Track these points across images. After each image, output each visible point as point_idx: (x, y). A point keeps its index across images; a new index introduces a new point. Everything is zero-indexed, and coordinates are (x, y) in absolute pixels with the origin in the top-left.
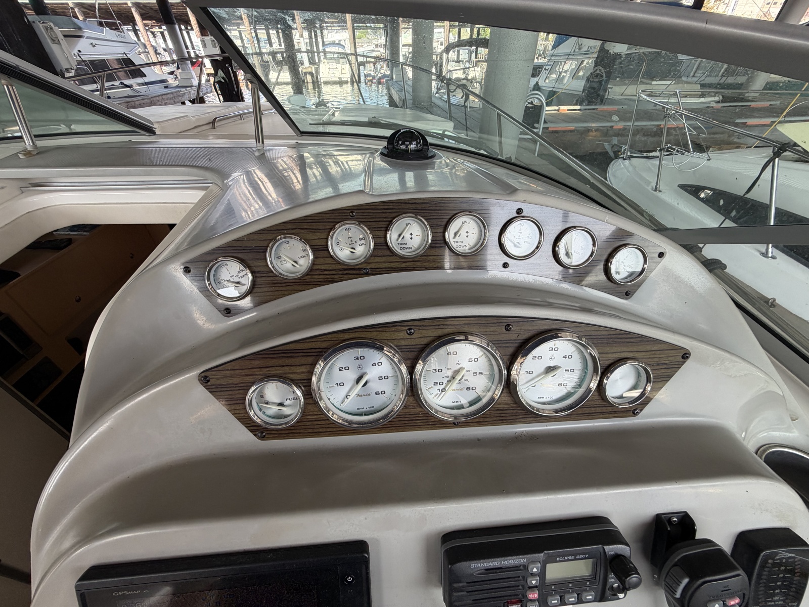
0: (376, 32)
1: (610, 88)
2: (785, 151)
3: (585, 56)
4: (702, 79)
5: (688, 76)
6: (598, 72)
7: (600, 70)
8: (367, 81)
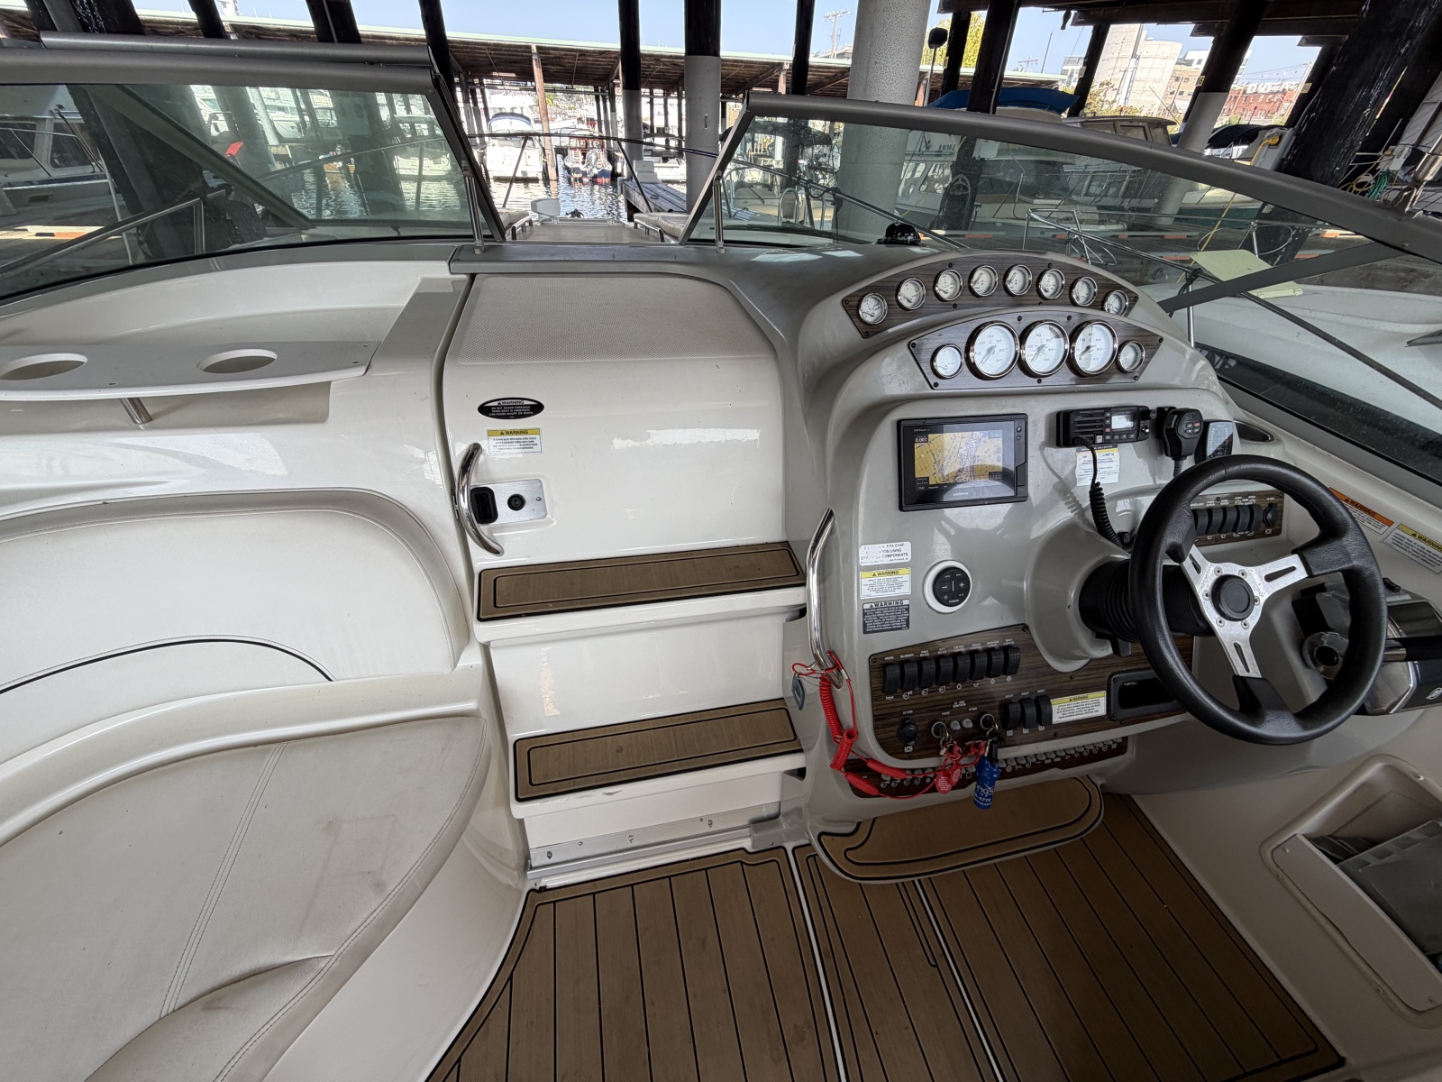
0: (570, 97)
1: (977, 206)
2: (1197, 277)
3: (936, 159)
4: (1098, 199)
5: (1079, 194)
6: (960, 182)
7: (963, 180)
8: (572, 179)
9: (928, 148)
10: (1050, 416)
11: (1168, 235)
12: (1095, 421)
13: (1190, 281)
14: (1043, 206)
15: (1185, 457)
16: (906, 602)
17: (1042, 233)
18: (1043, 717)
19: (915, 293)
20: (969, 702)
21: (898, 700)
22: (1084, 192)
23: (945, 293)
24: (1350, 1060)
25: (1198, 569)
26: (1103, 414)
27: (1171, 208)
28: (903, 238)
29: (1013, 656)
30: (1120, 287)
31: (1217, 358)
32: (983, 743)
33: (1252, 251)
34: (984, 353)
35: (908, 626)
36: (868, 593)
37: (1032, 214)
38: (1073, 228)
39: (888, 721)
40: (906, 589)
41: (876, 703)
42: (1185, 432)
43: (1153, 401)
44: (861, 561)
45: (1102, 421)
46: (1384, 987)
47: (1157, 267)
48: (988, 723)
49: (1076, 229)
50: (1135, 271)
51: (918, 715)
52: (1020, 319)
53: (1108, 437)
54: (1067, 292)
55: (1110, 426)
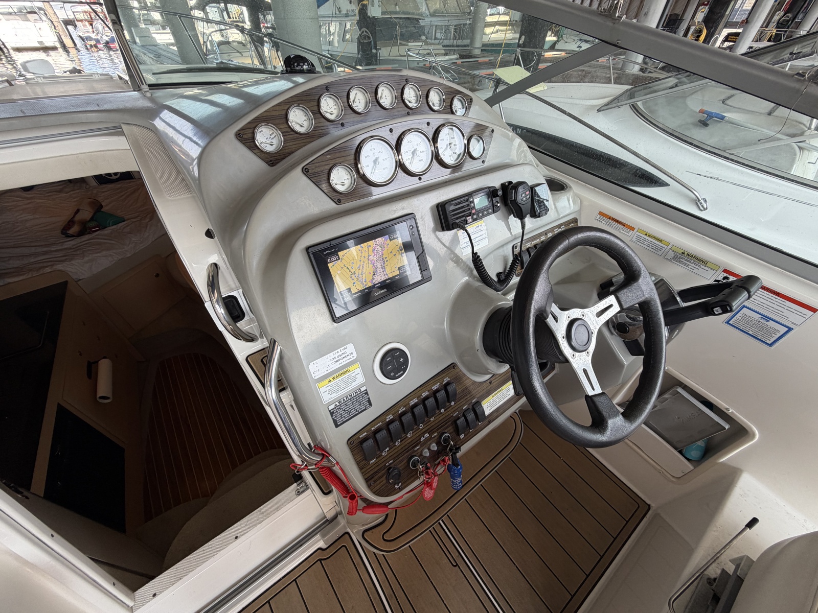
1: (379, 49)
2: (499, 84)
3: (347, 19)
4: (441, 41)
5: (431, 39)
6: (365, 33)
7: (366, 32)
8: (89, 47)
9: (340, 12)
10: (432, 208)
11: (480, 60)
12: (463, 207)
13: (497, 87)
14: (414, 47)
15: (526, 216)
16: (363, 389)
17: (418, 64)
18: (480, 417)
19: (305, 118)
20: (431, 433)
21: (379, 459)
22: (433, 37)
23: (331, 114)
24: (653, 505)
25: (556, 319)
26: (468, 200)
27: (478, 44)
28: (299, 68)
29: (450, 389)
30: (459, 92)
31: (518, 129)
32: (447, 458)
33: (521, 66)
34: (372, 164)
35: (370, 404)
36: (330, 396)
37: (409, 53)
38: (432, 59)
39: (376, 477)
40: (361, 379)
41: (363, 470)
42: (522, 200)
43: (496, 180)
44: (313, 375)
45: (468, 205)
46: (662, 470)
47: (479, 79)
48: (446, 440)
49: (434, 60)
50: (469, 83)
51: (398, 460)
52: (391, 130)
53: (475, 217)
54: (425, 101)
55: (474, 207)
